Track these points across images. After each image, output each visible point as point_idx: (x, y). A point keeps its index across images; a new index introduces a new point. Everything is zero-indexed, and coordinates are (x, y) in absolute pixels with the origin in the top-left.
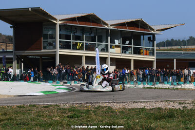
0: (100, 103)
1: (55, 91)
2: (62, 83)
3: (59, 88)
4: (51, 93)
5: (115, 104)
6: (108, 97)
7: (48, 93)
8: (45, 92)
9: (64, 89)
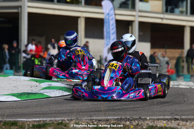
0: (146, 119)
1: (42, 94)
3: (49, 88)
4: (33, 97)
5: (181, 123)
7: (27, 97)
8: (21, 95)
9: (60, 89)
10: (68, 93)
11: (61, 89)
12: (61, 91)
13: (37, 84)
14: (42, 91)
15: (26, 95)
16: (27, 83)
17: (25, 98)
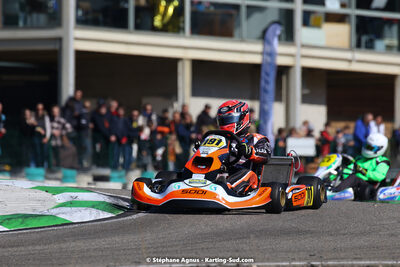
1: (54, 217)
2: (85, 180)
3: (71, 204)
6: (286, 243)
7: (22, 223)
8: (9, 219)
9: (93, 207)
10: (110, 215)
11: (94, 205)
12: (94, 211)
13: (49, 195)
14: (54, 212)
15: (20, 220)
16: (26, 193)
17: (16, 225)
